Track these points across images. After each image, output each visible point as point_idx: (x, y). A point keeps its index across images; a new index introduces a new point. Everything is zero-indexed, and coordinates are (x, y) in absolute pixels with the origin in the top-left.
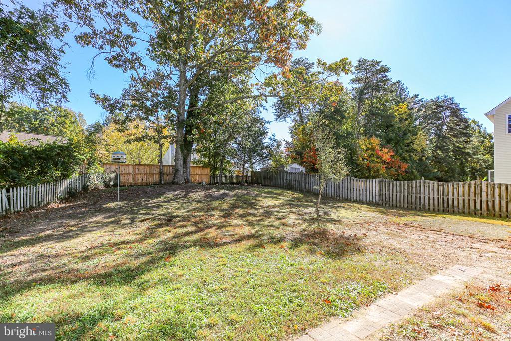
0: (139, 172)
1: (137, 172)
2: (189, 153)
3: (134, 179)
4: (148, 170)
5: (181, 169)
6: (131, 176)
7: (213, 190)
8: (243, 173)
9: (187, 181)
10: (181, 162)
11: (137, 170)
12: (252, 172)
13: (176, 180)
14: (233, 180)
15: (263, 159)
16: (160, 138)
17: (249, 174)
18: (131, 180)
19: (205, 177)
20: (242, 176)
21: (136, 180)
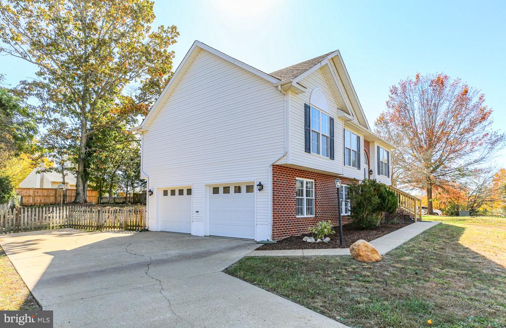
0: (38, 194)
1: (36, 195)
2: (86, 181)
3: (34, 200)
4: (45, 193)
5: (81, 192)
6: (31, 198)
7: (108, 207)
8: (127, 195)
9: (86, 201)
10: (81, 188)
11: (36, 193)
12: (134, 194)
13: (78, 201)
14: (117, 201)
15: (144, 183)
16: (63, 169)
17: (132, 195)
18: (31, 201)
19: (94, 198)
20: (126, 198)
21: (36, 201)
